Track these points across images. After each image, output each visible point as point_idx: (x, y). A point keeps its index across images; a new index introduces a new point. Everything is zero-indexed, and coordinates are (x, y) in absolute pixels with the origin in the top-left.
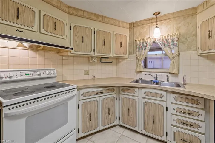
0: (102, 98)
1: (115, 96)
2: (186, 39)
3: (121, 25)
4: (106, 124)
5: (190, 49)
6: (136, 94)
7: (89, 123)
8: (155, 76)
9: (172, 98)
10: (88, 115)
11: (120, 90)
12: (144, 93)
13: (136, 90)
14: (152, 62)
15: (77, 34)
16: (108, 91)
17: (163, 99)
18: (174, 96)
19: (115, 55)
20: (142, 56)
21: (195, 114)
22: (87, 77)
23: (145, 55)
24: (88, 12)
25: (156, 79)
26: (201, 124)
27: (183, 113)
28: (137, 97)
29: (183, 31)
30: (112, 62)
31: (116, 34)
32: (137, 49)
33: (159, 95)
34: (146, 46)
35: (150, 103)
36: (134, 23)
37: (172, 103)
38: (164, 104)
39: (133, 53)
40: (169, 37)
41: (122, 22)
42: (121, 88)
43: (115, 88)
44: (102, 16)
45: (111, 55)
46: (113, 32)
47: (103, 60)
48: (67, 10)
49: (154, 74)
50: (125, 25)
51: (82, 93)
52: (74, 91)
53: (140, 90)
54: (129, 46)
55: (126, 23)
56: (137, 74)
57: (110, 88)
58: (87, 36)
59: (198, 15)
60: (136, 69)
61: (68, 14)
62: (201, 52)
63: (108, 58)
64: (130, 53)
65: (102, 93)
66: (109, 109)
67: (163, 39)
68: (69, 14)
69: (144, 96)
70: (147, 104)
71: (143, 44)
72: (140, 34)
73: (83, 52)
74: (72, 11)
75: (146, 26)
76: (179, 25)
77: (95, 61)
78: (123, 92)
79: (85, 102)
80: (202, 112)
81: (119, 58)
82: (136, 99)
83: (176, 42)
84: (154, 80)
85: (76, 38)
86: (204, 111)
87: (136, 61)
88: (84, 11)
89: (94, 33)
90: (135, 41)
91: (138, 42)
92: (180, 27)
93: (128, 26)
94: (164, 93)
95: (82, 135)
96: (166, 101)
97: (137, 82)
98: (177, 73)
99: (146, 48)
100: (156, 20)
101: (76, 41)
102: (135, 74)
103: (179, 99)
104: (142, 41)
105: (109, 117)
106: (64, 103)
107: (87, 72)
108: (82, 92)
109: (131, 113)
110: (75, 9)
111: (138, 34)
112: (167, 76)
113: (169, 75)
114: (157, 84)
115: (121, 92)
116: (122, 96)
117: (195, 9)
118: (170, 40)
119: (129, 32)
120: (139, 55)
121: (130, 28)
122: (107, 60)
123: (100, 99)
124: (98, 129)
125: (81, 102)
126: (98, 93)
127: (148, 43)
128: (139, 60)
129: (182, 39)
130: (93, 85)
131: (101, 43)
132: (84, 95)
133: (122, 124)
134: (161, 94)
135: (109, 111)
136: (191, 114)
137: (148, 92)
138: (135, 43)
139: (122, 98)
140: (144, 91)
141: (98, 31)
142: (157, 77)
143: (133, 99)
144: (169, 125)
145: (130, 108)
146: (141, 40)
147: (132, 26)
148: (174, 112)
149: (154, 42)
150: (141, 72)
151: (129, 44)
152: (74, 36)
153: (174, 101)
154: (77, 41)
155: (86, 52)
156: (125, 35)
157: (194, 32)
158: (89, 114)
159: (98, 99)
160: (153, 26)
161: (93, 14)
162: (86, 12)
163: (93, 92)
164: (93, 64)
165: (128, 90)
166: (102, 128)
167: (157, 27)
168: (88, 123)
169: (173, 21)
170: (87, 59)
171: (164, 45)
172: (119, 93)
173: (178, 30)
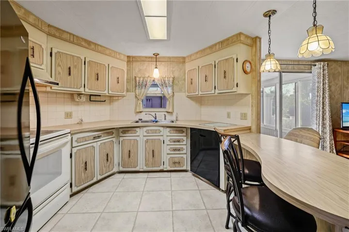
0: (99, 143)
1: (114, 140)
2: (178, 82)
3: (118, 57)
4: (104, 172)
5: (181, 91)
6: (138, 134)
7: (85, 174)
8: (154, 116)
9: (167, 132)
10: (83, 165)
11: (120, 132)
12: (146, 132)
13: (138, 129)
14: (149, 100)
15: (60, 64)
16: (106, 135)
17: (161, 134)
18: (168, 129)
19: (110, 92)
20: (141, 94)
21: (181, 140)
22: (69, 121)
23: (144, 94)
24: (77, 37)
25: (156, 119)
26: (184, 147)
27: (175, 142)
28: (138, 136)
29: (176, 74)
30: (105, 101)
31: (112, 67)
32: (136, 86)
33: (157, 132)
34: (146, 85)
35: (150, 139)
36: (133, 57)
37: (167, 136)
38: (161, 138)
39: (131, 91)
40: (166, 79)
41: (120, 54)
42: (121, 130)
43: (114, 131)
44: (96, 44)
45: (106, 92)
46: (109, 65)
47: (93, 98)
48: (47, 30)
49: (153, 114)
50: (122, 57)
51: (76, 139)
52: (68, 136)
53: (142, 129)
54: (127, 82)
55: (124, 55)
56: (136, 115)
57: (109, 131)
58: (75, 67)
59: (186, 64)
60: (136, 109)
61: (47, 35)
62: (187, 94)
63: (100, 96)
64: (128, 91)
65: (99, 137)
66: (107, 155)
67: (161, 80)
68: (49, 34)
69: (145, 134)
70: (147, 142)
71: (143, 82)
72: (140, 70)
73: (69, 88)
74: (53, 31)
75: (146, 63)
76: (174, 69)
77: (84, 99)
78: (123, 134)
79: (79, 150)
80: (185, 138)
81: (113, 96)
82: (138, 138)
83: (171, 84)
84: (153, 119)
85: (59, 69)
86: (186, 137)
87: (135, 100)
88: (70, 34)
89: (85, 64)
90: (134, 77)
91: (137, 79)
92: (174, 71)
93: (126, 59)
94: (161, 129)
95: (75, 189)
96: (163, 136)
97: (137, 122)
98: (172, 111)
99: (146, 87)
100: (155, 60)
101: (59, 73)
102: (135, 114)
103: (172, 132)
104: (142, 79)
105: (108, 165)
106: (58, 150)
107: (69, 115)
108: (75, 137)
109: (132, 155)
110: (58, 29)
111: (137, 70)
112: (165, 115)
113: (166, 113)
114: (156, 122)
115: (121, 135)
116: (121, 139)
117: (184, 58)
118: (167, 82)
119: (127, 66)
120: (138, 93)
121: (128, 62)
122: (98, 98)
123: (97, 145)
124: (95, 180)
125: (74, 150)
126: (94, 138)
127: (148, 81)
128: (138, 99)
129: (176, 82)
130: (88, 128)
131: (94, 77)
132: (79, 141)
133: (121, 169)
134: (159, 130)
135: (108, 157)
136: (179, 141)
137: (148, 130)
138: (134, 80)
139: (122, 141)
140: (145, 129)
141: (89, 62)
142: (156, 117)
143: (134, 139)
144: (165, 155)
145: (131, 150)
146: (140, 77)
147: (130, 60)
148: (169, 143)
149: (154, 81)
150: (141, 112)
151: (127, 79)
152: (57, 65)
153: (169, 134)
154: (61, 73)
155: (74, 88)
156: (123, 70)
157: (184, 77)
158: (84, 163)
159: (94, 145)
160: (153, 65)
161: (82, 39)
162: (74, 35)
163: (89, 136)
164: (78, 104)
165: (128, 131)
166: (100, 177)
167: (156, 68)
168: (83, 174)
169: (169, 64)
170: (70, 96)
171: (162, 85)
172: (118, 136)
173: (173, 73)
